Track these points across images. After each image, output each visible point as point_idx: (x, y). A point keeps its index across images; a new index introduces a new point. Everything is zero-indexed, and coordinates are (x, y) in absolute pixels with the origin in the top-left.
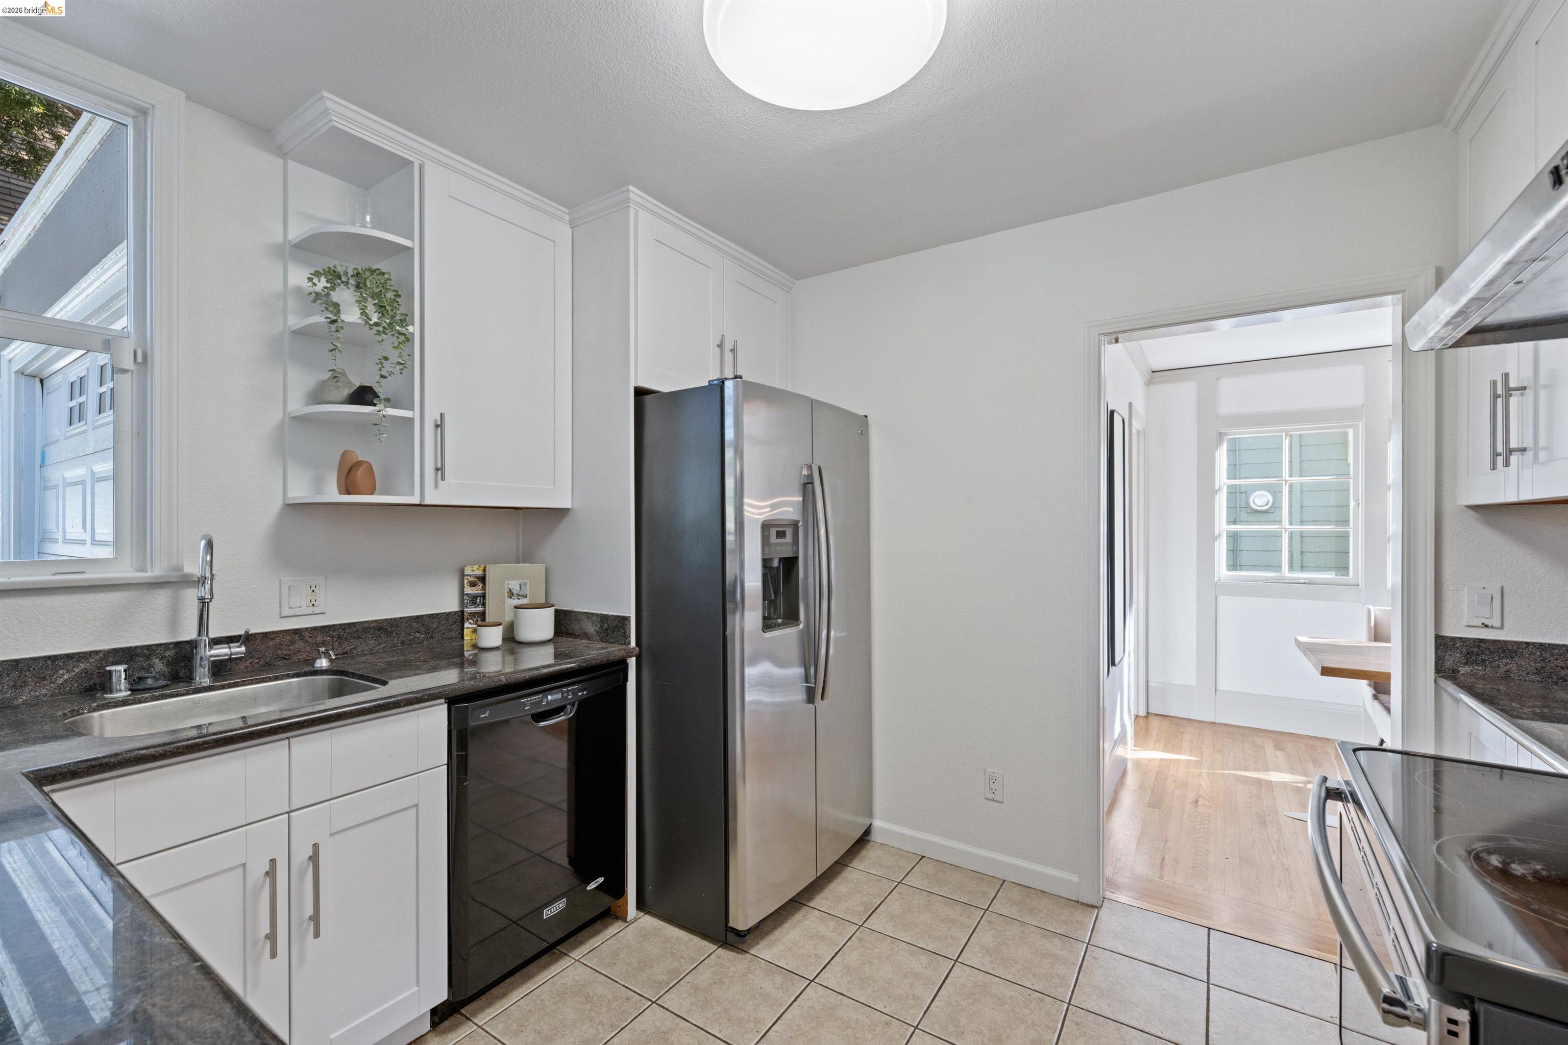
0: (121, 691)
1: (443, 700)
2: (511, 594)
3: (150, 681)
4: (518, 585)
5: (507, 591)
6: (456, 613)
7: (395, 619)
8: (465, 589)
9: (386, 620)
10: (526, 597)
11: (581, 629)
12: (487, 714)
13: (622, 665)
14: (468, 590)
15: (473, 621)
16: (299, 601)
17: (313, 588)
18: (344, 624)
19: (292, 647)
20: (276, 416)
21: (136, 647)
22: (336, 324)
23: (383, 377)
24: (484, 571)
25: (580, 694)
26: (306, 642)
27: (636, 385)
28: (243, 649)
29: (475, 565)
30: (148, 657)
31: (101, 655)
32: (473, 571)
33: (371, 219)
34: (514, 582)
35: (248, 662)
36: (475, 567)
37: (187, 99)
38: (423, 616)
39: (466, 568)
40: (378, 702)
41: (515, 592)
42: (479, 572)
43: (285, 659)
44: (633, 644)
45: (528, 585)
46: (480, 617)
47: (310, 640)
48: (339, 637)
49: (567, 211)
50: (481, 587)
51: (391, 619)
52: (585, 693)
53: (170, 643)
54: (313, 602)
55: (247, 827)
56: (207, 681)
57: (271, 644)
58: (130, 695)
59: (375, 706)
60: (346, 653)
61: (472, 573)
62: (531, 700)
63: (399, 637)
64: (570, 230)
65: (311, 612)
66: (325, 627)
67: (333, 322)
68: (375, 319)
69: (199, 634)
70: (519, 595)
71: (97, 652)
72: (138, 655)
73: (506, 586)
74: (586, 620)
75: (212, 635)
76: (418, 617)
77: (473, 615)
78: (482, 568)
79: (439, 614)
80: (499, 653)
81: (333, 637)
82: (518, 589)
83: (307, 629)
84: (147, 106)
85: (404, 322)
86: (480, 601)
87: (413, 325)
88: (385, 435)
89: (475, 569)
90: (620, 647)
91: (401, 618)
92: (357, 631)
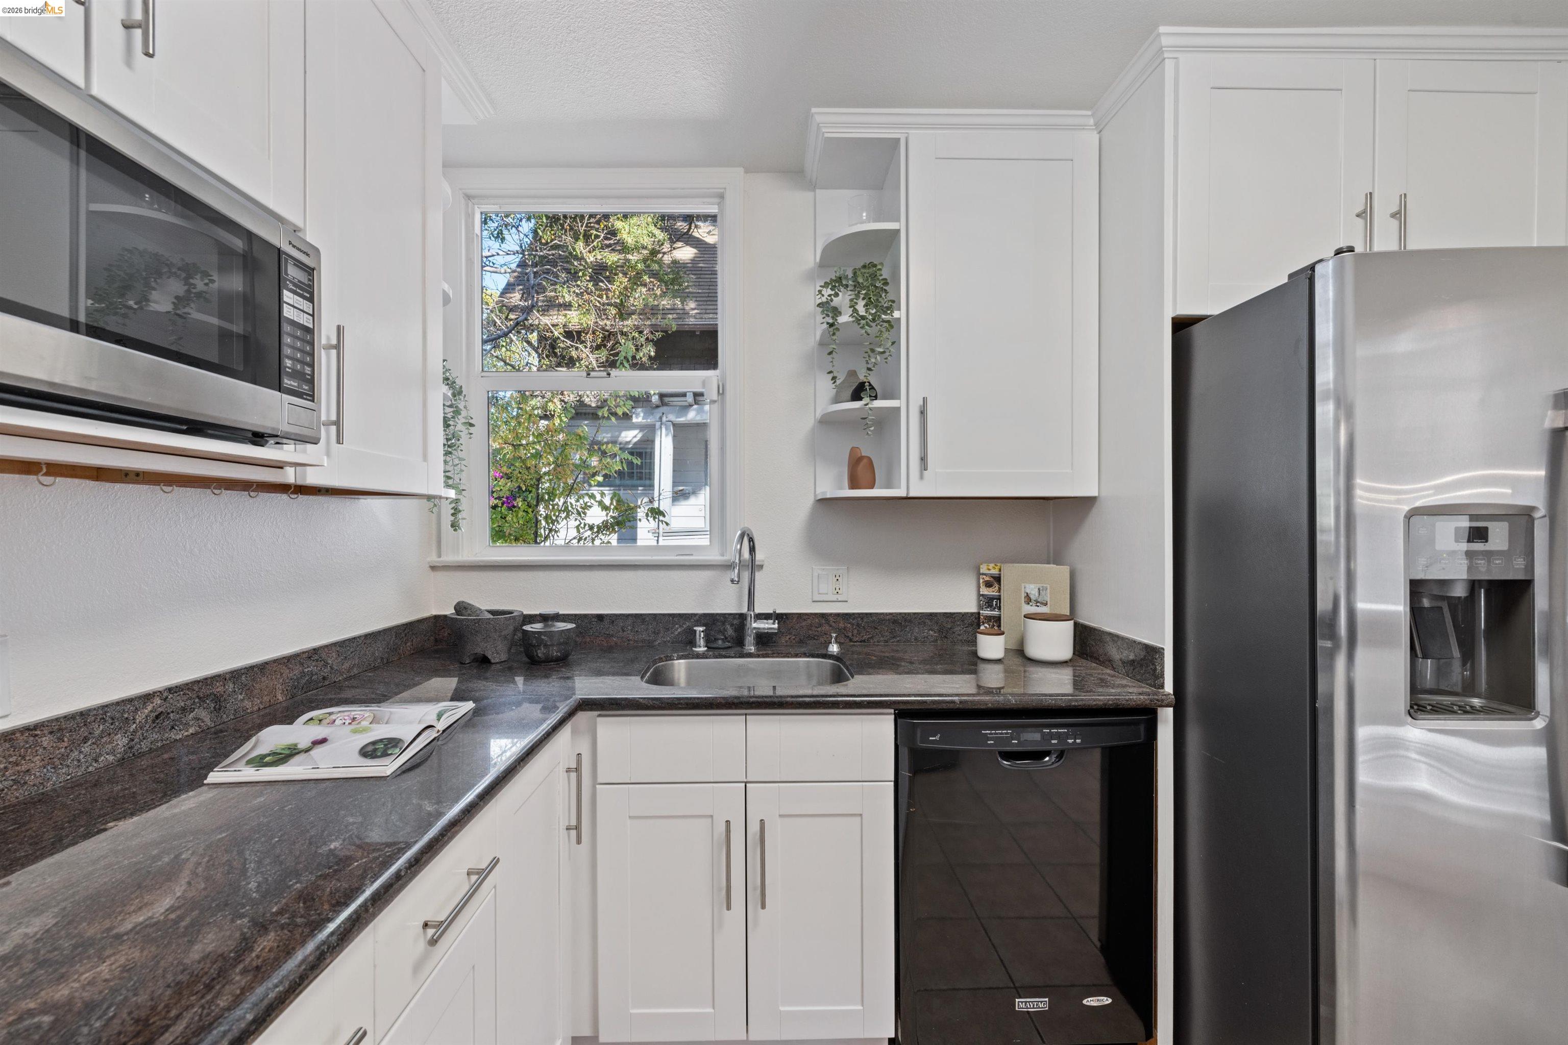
0: (700, 647)
1: (892, 711)
2: (1028, 600)
3: (720, 642)
4: (1037, 590)
5: (1023, 595)
6: (972, 614)
7: (909, 614)
8: (981, 590)
9: (900, 614)
10: (1046, 604)
11: (1105, 655)
12: (937, 738)
13: (1149, 715)
14: (985, 591)
15: (989, 625)
16: (826, 588)
17: (838, 577)
18: (862, 614)
19: (819, 629)
20: (808, 422)
21: (717, 614)
22: (834, 327)
23: (869, 369)
24: (1000, 570)
25: (1070, 741)
26: (831, 626)
27: (1174, 316)
28: (776, 626)
29: (991, 563)
30: (724, 623)
31: (697, 617)
32: (989, 569)
33: (866, 216)
34: (1032, 586)
35: (788, 637)
36: (992, 565)
37: (746, 172)
38: (936, 613)
39: (981, 566)
40: (818, 699)
41: (1032, 597)
42: (995, 572)
43: (814, 639)
44: (1169, 687)
45: (1048, 590)
46: (996, 621)
47: (833, 624)
48: (858, 625)
49: (1089, 113)
50: (997, 588)
51: (905, 614)
52: (1078, 741)
53: (737, 614)
54: (837, 590)
55: (714, 785)
56: (752, 649)
57: (804, 624)
58: (706, 651)
59: (814, 702)
60: (864, 641)
61: (988, 572)
62: (996, 734)
63: (912, 633)
64: (1098, 136)
65: (835, 600)
66: (847, 614)
67: (831, 325)
68: (862, 311)
69: (748, 610)
70: (1037, 602)
71: (695, 615)
72: (717, 620)
73: (1023, 589)
74: (1110, 643)
75: (757, 611)
76: (931, 614)
77: (989, 619)
78: (998, 567)
79: (954, 613)
80: (999, 668)
81: (853, 625)
82: (1037, 594)
83: (831, 614)
84: (722, 191)
85: (889, 309)
86: (996, 604)
87: (899, 309)
88: (872, 429)
89: (990, 568)
90: (1147, 689)
91: (914, 614)
92: (873, 621)
